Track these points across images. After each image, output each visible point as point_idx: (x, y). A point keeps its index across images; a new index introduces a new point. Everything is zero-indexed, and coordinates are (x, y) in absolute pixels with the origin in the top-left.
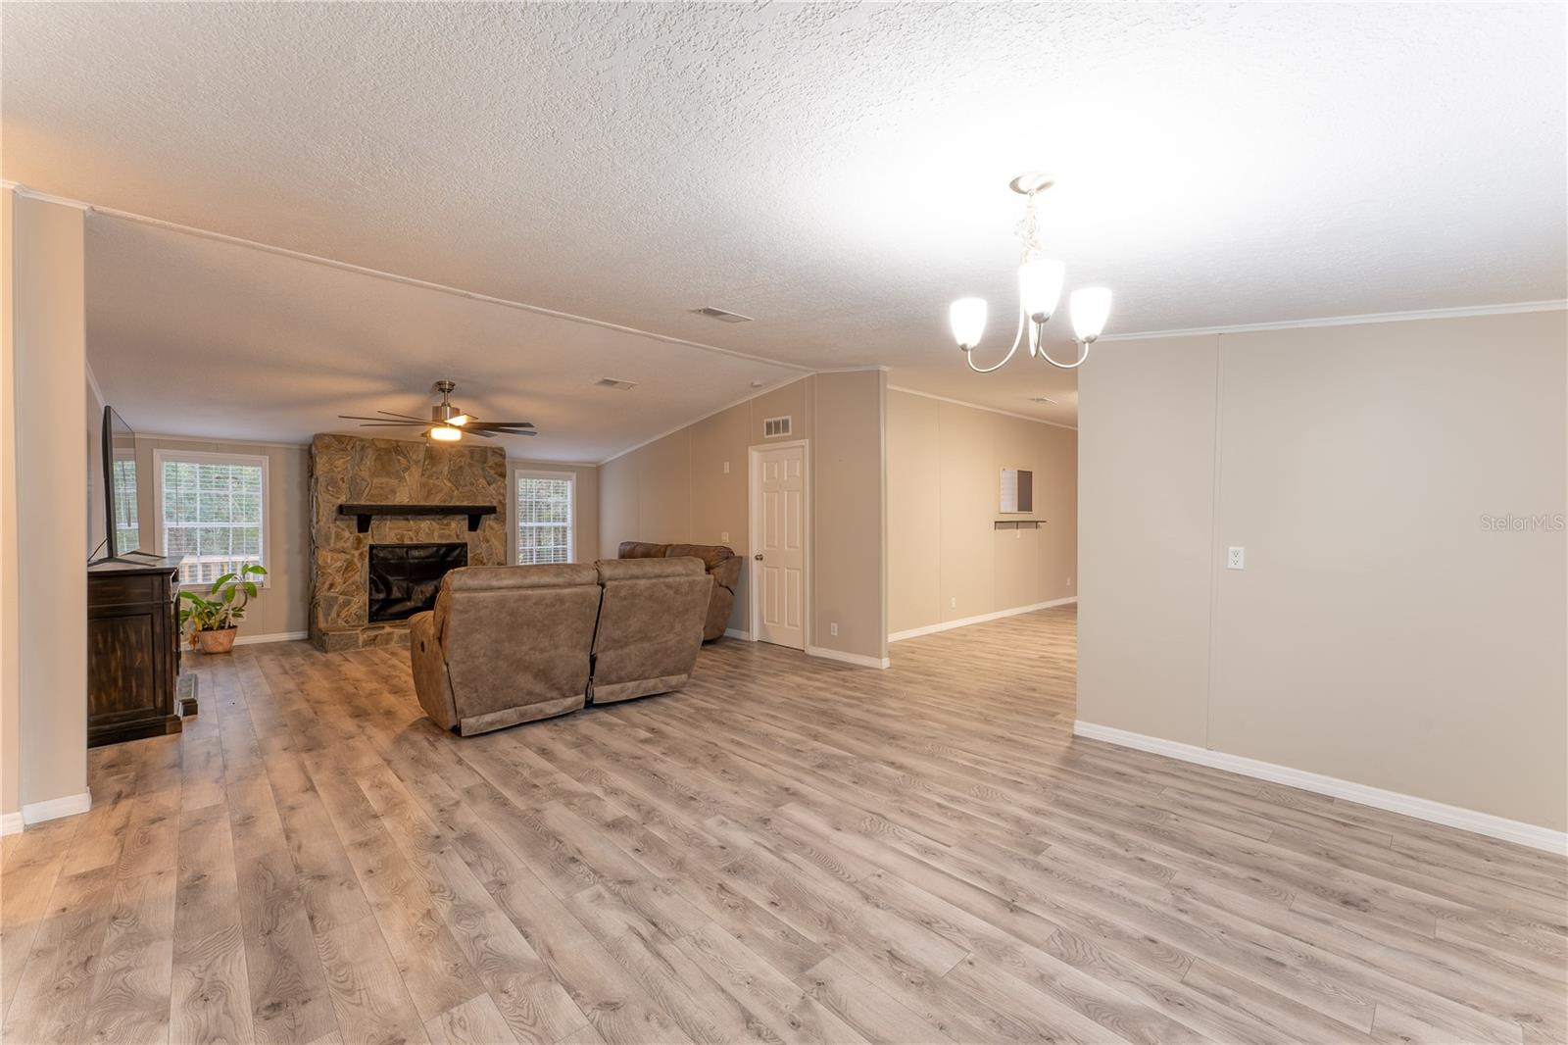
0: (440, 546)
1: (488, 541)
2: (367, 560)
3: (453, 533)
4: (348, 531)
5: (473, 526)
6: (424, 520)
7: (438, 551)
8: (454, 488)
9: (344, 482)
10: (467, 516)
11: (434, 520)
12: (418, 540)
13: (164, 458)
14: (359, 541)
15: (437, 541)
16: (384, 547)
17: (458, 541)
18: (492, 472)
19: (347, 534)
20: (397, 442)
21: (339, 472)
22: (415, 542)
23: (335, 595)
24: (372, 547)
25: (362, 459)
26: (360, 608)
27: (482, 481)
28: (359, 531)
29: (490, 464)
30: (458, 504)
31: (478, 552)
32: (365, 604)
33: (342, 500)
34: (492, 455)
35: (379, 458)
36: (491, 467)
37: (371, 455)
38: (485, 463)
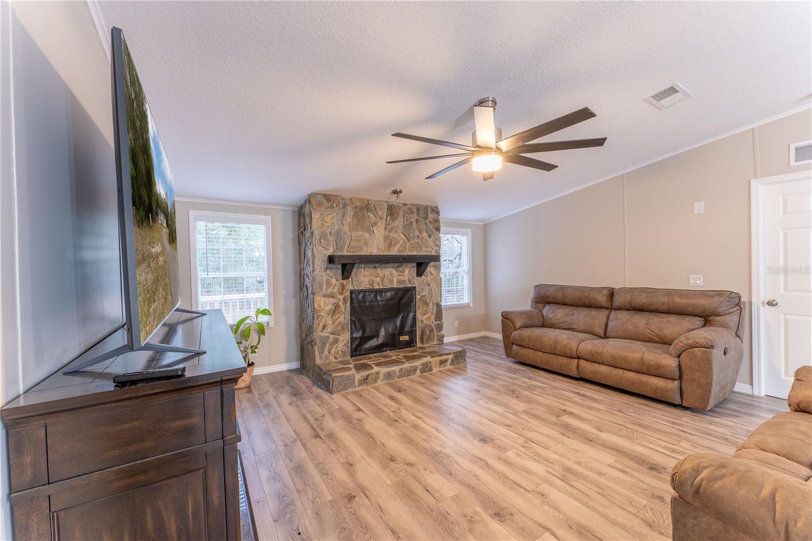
0: (398, 290)
1: (429, 285)
2: (349, 303)
3: (406, 279)
4: (333, 277)
5: (420, 273)
7: (396, 294)
8: (406, 240)
9: (331, 235)
10: (415, 264)
11: (394, 268)
12: (383, 285)
13: (198, 218)
14: (343, 287)
15: (395, 286)
16: (360, 292)
17: (410, 285)
18: (431, 227)
19: (334, 281)
20: (368, 201)
21: (328, 227)
22: (381, 287)
23: (327, 334)
25: (344, 215)
26: (345, 345)
27: (425, 234)
28: (343, 279)
29: (430, 220)
30: (410, 254)
31: (423, 294)
32: (348, 342)
33: (331, 251)
34: (431, 213)
35: (355, 215)
36: (430, 222)
37: (350, 212)
38: (426, 218)
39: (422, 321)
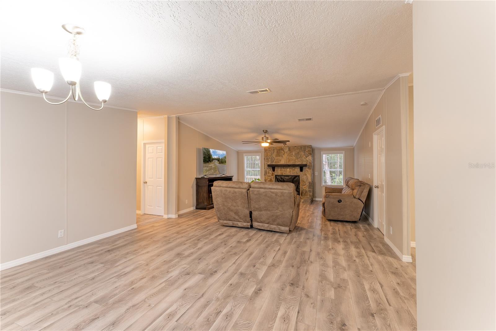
0: (292, 176)
1: (306, 175)
2: (275, 179)
3: (296, 172)
4: (271, 171)
5: (301, 170)
6: (288, 168)
7: (292, 177)
8: (296, 159)
9: (270, 159)
10: (299, 167)
11: (291, 168)
13: (245, 156)
14: (273, 174)
15: (292, 174)
16: (279, 176)
17: (297, 175)
19: (270, 172)
20: (282, 147)
21: (269, 156)
22: (286, 174)
24: (276, 176)
25: (274, 152)
27: (304, 156)
28: (273, 171)
29: (307, 151)
30: (297, 164)
31: (303, 178)
33: (269, 163)
34: (307, 148)
35: (277, 152)
36: (307, 152)
37: (276, 151)
38: (305, 150)
39: (302, 188)
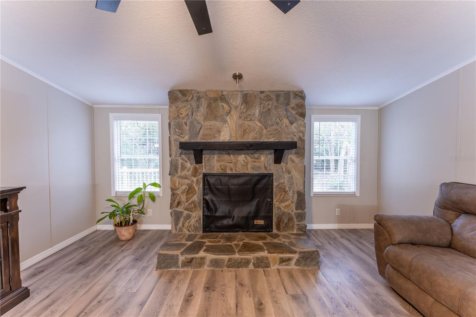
0: (253, 175)
1: (289, 172)
2: (201, 185)
3: (262, 165)
4: (189, 163)
5: (278, 160)
6: (241, 154)
7: (251, 180)
8: (263, 127)
9: (186, 125)
10: (273, 151)
11: (248, 154)
12: (236, 171)
14: (195, 170)
15: (250, 171)
16: (213, 175)
17: (267, 172)
18: (294, 112)
19: (188, 165)
20: (222, 92)
21: (183, 118)
22: (234, 172)
23: (181, 210)
24: (205, 176)
25: (198, 107)
26: (197, 221)
27: (286, 121)
28: (197, 163)
29: (292, 106)
30: (266, 140)
31: (282, 181)
32: (200, 219)
33: (186, 139)
34: (294, 98)
35: (209, 106)
36: (293, 108)
37: (204, 103)
38: (288, 104)
39: (279, 208)
